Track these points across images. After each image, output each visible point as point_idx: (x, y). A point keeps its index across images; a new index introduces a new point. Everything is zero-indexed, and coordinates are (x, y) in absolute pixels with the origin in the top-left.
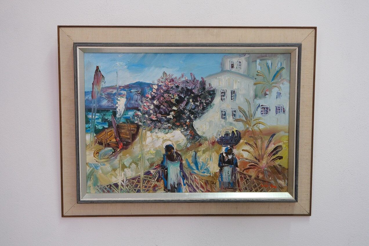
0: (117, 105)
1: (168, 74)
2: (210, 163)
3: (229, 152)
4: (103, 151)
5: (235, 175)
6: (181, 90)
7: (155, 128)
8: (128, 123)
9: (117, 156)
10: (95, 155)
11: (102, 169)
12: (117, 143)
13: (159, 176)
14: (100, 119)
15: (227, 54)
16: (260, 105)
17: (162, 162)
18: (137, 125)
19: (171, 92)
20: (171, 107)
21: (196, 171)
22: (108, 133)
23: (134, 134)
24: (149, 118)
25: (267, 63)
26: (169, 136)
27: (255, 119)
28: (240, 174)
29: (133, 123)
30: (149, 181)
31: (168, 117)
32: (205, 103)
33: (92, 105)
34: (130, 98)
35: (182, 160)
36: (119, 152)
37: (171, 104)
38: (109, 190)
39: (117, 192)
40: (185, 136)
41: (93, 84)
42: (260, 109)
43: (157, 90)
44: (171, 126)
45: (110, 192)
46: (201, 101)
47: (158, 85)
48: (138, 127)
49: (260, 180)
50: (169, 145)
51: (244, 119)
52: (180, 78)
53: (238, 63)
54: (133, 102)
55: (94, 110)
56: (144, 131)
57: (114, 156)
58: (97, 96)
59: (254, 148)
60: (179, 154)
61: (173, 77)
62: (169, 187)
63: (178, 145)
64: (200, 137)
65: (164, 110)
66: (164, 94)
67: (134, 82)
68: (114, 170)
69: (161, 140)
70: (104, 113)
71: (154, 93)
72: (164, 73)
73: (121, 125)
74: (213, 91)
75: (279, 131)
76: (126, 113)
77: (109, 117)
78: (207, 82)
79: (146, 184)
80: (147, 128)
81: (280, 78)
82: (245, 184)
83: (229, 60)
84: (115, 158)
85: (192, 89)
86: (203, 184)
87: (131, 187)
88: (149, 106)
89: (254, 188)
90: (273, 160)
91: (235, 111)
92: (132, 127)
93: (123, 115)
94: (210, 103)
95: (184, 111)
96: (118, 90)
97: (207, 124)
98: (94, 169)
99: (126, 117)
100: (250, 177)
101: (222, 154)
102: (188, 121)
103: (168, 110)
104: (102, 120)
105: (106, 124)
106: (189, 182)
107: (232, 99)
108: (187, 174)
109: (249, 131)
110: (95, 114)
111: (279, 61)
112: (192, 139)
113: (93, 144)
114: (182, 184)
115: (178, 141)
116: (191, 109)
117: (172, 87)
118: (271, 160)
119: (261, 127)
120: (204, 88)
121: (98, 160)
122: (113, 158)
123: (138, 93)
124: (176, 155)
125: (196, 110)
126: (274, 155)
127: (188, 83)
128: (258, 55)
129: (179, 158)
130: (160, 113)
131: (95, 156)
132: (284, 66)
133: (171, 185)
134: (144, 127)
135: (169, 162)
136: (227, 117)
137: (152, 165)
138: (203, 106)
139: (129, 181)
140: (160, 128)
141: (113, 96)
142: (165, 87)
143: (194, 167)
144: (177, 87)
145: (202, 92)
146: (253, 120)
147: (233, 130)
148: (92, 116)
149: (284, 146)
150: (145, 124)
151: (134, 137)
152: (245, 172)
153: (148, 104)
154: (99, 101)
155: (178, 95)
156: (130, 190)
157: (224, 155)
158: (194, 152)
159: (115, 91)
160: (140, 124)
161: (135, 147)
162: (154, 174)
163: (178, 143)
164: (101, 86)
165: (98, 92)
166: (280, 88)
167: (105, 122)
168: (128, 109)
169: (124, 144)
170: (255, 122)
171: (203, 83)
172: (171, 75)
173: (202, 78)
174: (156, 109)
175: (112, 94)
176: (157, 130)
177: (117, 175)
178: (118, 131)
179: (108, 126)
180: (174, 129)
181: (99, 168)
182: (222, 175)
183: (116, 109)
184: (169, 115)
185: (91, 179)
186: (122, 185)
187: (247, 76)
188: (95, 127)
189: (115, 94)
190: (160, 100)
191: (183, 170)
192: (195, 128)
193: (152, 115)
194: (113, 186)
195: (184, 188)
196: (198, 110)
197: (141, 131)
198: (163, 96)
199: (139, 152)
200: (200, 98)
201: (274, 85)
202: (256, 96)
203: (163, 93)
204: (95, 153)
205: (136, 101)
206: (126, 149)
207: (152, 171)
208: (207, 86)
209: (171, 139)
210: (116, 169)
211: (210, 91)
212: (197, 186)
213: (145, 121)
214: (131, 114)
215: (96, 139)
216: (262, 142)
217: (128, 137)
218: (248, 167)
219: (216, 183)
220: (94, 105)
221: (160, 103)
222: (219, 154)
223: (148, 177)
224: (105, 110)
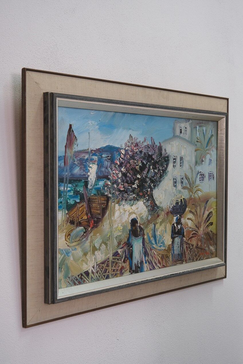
0: (89, 174)
1: (133, 138)
2: (165, 235)
3: (179, 222)
4: (74, 232)
5: (183, 245)
6: (144, 155)
7: (122, 199)
8: (99, 195)
9: (88, 237)
10: (66, 237)
11: (73, 255)
12: (88, 221)
13: (126, 255)
14: (72, 192)
15: (178, 119)
16: (199, 172)
17: (128, 240)
18: (107, 197)
19: (136, 157)
20: (136, 175)
21: (155, 246)
22: (80, 209)
23: (104, 208)
24: (118, 189)
25: (203, 130)
26: (134, 207)
27: (196, 186)
28: (186, 245)
29: (103, 195)
30: (116, 264)
31: (133, 186)
32: (162, 170)
33: (64, 174)
34: (101, 164)
35: (144, 234)
36: (90, 231)
37: (135, 172)
38: (80, 280)
39: (88, 282)
40: (147, 207)
41: (65, 146)
42: (199, 176)
43: (125, 155)
44: (136, 196)
45: (81, 283)
46: (159, 168)
47: (125, 149)
48: (108, 199)
49: (199, 248)
50: (134, 219)
51: (188, 186)
52: (143, 142)
53: (185, 128)
54: (103, 169)
55: (66, 180)
56: (113, 204)
57: (85, 236)
58: (69, 162)
59: (195, 216)
60: (142, 228)
61: (138, 141)
62: (134, 268)
63: (142, 218)
64: (158, 207)
65: (130, 178)
66: (130, 161)
67: (104, 146)
68: (85, 254)
69: (127, 213)
70: (76, 183)
71: (122, 158)
72: (131, 136)
73: (93, 198)
74: (168, 157)
75: (210, 198)
76: (97, 183)
77: (81, 189)
78: (163, 147)
79: (115, 267)
80: (116, 201)
81: (211, 145)
82: (189, 254)
83: (178, 124)
84: (86, 239)
85: (152, 155)
86: (160, 259)
87: (101, 273)
88: (117, 174)
89: (195, 257)
90: (207, 226)
91: (183, 178)
92: (103, 200)
93: (94, 185)
94: (166, 170)
95: (146, 179)
96: (89, 155)
97: (163, 192)
98: (65, 256)
99: (97, 188)
100: (193, 246)
101: (174, 224)
102: (149, 190)
103: (133, 178)
104: (74, 193)
105: (77, 197)
106: (149, 258)
107: (180, 166)
108: (148, 250)
109: (192, 199)
110: (67, 185)
111: (211, 128)
112: (152, 211)
113: (65, 224)
114: (144, 262)
115: (141, 214)
116: (152, 177)
117: (137, 152)
118: (206, 226)
119: (200, 194)
120: (161, 154)
121: (69, 244)
122: (84, 239)
123: (108, 159)
124: (140, 229)
125: (155, 178)
126: (208, 221)
127: (149, 148)
128: (198, 121)
129: (142, 233)
130: (127, 182)
131: (67, 240)
133: (135, 265)
134: (113, 200)
135: (133, 238)
136: (178, 185)
137: (119, 244)
138: (160, 174)
139: (99, 266)
140: (127, 199)
141: (85, 162)
142: (131, 152)
143: (153, 242)
144: (141, 152)
145: (159, 158)
146: (194, 187)
147: (182, 198)
148: (64, 188)
149: (214, 212)
150: (114, 195)
151: (104, 211)
152: (189, 242)
153: (117, 172)
154: (72, 168)
155: (142, 161)
156: (99, 276)
157: (175, 225)
158: (154, 225)
159: (87, 157)
160: (110, 195)
161: (105, 224)
162: (121, 254)
163: (141, 216)
164: (74, 150)
165: (71, 157)
166: (211, 155)
167: (77, 195)
168: (99, 178)
169: (94, 221)
170: (195, 190)
171: (160, 148)
172: (135, 138)
173: (160, 143)
174: (124, 178)
175: (84, 159)
176: (123, 202)
177: (88, 260)
178: (90, 206)
179: (80, 199)
180: (138, 200)
181: (70, 254)
182: (173, 247)
183: (87, 178)
184: (134, 184)
185: (62, 269)
186: (93, 273)
187: (190, 142)
188: (67, 201)
189: (87, 159)
190: (127, 167)
191: (145, 246)
192: (154, 198)
193: (120, 184)
194: (84, 274)
195: (146, 266)
196: (157, 178)
197: (110, 204)
198: (129, 163)
199: (108, 230)
200: (158, 165)
201: (207, 151)
202: (196, 163)
203: (130, 159)
204: (67, 235)
205: (107, 168)
206: (96, 227)
207: (119, 251)
208: (163, 152)
209: (136, 211)
210: (87, 253)
211: (166, 157)
212: (155, 263)
213: (114, 191)
214: (101, 183)
215: (68, 218)
216: (200, 209)
217: (99, 212)
218: (191, 236)
219: (169, 257)
220: (66, 174)
221: (127, 170)
222: (172, 225)
223: (116, 259)
224: (77, 180)
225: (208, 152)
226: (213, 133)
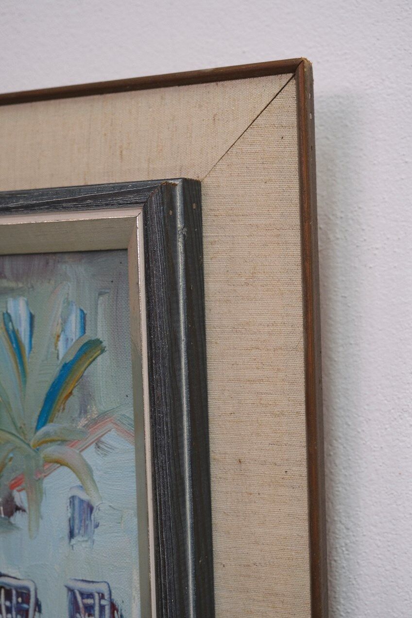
25: (7, 317)
81: (84, 411)
111: (68, 303)
132: (100, 336)
166: (84, 472)
201: (51, 450)
225: (56, 456)
226: (101, 331)
